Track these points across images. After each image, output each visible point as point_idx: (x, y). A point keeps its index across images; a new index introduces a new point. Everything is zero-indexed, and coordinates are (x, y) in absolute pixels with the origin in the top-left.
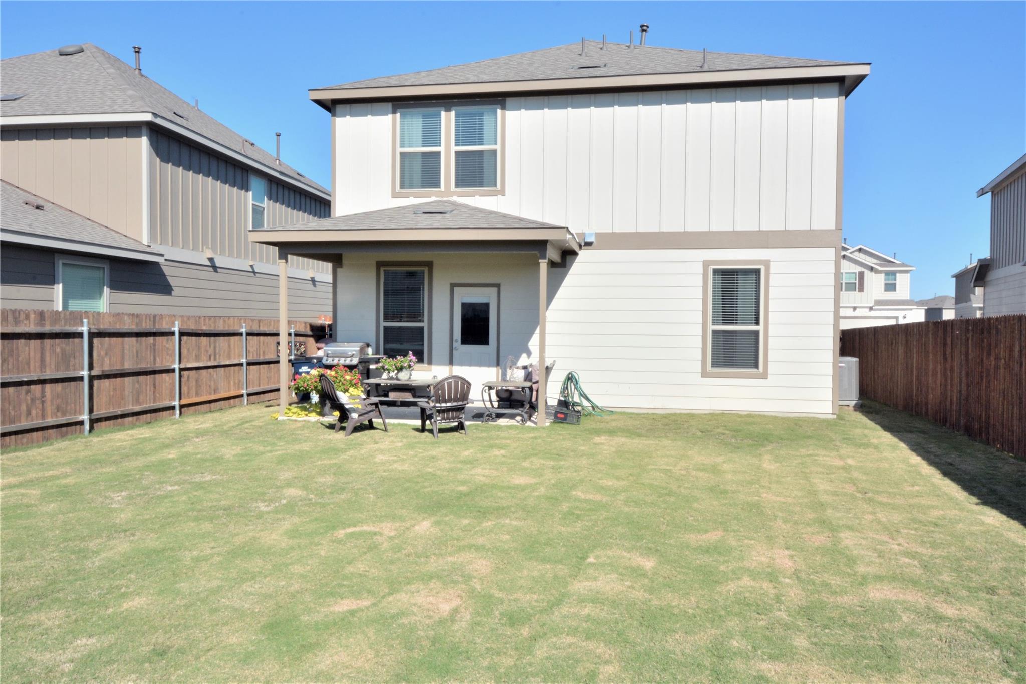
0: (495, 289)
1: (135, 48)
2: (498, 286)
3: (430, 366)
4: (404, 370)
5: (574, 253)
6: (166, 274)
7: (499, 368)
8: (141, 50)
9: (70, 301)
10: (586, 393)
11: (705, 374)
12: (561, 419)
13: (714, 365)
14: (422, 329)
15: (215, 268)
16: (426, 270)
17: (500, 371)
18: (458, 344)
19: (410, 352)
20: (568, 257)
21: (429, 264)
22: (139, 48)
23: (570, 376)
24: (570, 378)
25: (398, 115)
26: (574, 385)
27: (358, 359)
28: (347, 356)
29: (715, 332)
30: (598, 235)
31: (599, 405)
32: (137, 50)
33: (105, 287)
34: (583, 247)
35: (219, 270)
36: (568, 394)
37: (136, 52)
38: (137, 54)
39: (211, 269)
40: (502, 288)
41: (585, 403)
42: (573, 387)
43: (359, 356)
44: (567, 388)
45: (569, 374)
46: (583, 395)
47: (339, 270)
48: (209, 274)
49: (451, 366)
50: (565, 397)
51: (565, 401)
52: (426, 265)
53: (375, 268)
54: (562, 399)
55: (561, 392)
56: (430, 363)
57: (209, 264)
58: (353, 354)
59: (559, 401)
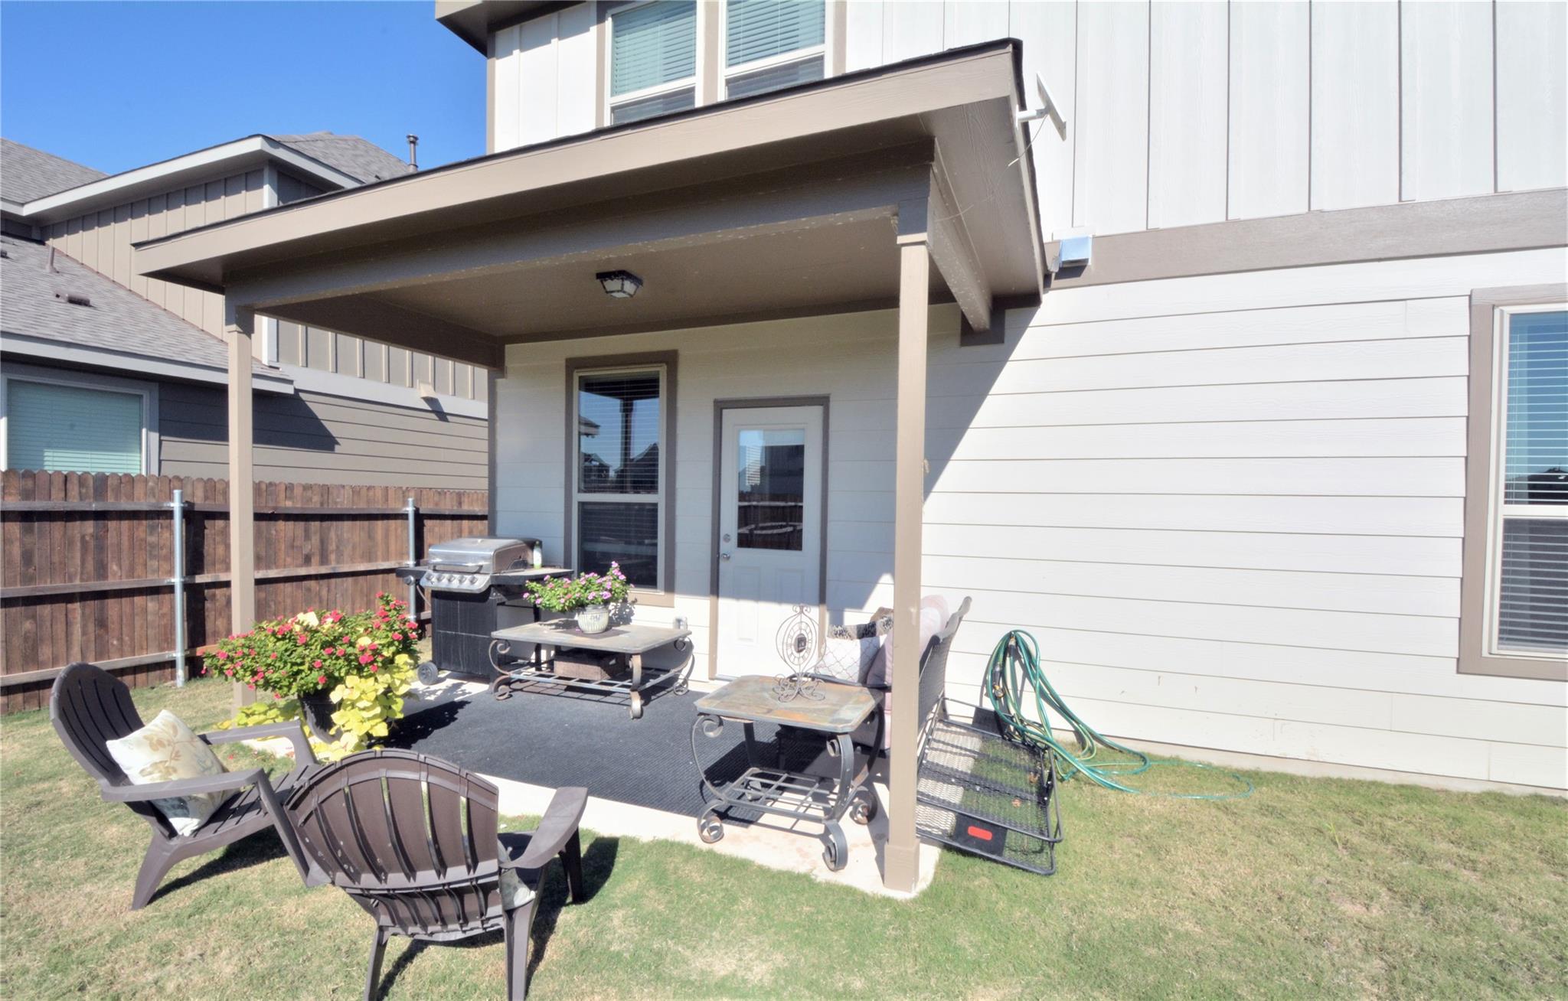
0: (817, 411)
1: (409, 137)
2: (823, 401)
3: (668, 596)
4: (589, 608)
5: (1030, 300)
6: (320, 417)
7: (824, 608)
8: (418, 141)
9: (46, 454)
10: (1058, 691)
11: (1468, 662)
12: (981, 844)
13: (1509, 632)
14: (654, 508)
15: (442, 416)
16: (662, 371)
17: (827, 616)
18: (729, 546)
19: (615, 564)
20: (1011, 316)
21: (670, 359)
22: (416, 138)
23: (1012, 642)
24: (1011, 648)
25: (609, 23)
26: (1023, 666)
27: (488, 577)
28: (465, 570)
29: (1512, 527)
30: (1101, 242)
31: (1098, 730)
32: (412, 139)
33: (144, 431)
34: (1054, 283)
35: (449, 417)
36: (1005, 690)
37: (411, 142)
38: (412, 145)
39: (433, 416)
40: (832, 405)
41: (1055, 719)
42: (1019, 672)
43: (491, 572)
44: (1002, 674)
45: (1010, 636)
46: (1047, 695)
47: (500, 381)
48: (433, 423)
49: (714, 598)
50: (996, 698)
51: (995, 713)
52: (661, 362)
53: (564, 373)
54: (988, 705)
55: (985, 682)
56: (670, 588)
57: (427, 407)
58: (481, 567)
59: (981, 713)
